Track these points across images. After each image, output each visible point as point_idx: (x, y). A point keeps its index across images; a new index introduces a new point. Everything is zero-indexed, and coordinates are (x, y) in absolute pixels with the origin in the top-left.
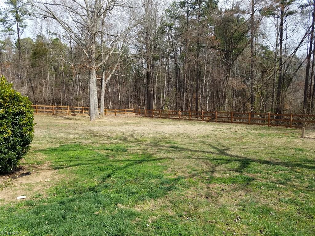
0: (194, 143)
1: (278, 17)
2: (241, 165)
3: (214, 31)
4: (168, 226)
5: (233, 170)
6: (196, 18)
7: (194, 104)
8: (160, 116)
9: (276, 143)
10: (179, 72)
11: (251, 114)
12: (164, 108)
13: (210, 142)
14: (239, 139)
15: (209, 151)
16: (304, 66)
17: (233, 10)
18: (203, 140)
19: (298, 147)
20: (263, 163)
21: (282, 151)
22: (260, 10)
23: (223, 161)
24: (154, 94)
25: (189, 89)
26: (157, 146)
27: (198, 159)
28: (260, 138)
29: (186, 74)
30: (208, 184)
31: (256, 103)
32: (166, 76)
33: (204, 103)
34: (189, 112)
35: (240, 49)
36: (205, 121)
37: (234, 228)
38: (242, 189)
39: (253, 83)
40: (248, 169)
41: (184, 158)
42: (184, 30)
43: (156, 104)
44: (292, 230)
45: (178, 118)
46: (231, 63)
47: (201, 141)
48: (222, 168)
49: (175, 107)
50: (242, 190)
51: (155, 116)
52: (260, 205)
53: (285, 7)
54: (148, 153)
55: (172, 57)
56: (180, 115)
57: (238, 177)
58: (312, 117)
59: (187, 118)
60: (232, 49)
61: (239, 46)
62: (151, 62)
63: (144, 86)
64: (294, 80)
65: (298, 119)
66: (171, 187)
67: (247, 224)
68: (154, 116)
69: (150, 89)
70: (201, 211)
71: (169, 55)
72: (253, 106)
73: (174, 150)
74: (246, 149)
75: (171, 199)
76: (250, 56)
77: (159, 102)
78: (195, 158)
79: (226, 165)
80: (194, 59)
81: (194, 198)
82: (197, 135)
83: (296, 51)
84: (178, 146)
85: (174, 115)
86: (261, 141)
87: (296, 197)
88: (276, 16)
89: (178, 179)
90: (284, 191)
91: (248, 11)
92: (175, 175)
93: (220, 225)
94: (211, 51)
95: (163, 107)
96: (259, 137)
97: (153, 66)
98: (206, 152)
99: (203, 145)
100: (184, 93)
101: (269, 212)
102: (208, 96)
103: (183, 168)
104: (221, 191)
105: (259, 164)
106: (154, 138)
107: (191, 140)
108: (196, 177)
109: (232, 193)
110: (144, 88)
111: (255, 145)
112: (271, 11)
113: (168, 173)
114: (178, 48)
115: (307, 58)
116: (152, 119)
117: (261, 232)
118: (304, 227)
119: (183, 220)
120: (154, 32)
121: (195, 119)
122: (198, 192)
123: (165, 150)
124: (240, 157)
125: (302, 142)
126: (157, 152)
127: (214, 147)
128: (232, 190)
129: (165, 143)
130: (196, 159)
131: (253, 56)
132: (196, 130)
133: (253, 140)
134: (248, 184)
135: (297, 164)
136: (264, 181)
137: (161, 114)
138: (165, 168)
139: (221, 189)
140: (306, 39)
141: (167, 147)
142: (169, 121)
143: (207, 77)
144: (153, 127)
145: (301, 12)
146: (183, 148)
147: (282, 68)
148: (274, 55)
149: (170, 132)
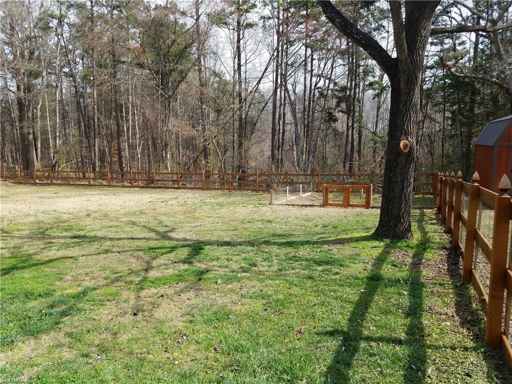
0: (117, 226)
1: (234, 29)
2: (192, 252)
3: (139, 37)
4: (61, 378)
5: (179, 262)
6: (106, 12)
7: (116, 159)
8: (51, 181)
9: (239, 215)
10: (84, 102)
11: (205, 174)
12: (59, 166)
13: (145, 222)
14: (190, 213)
15: (142, 237)
16: (270, 105)
17: (167, 7)
18: (133, 219)
19: (266, 219)
20: (222, 246)
21: (246, 226)
22: (208, 15)
23: (164, 251)
24: (35, 139)
25: (103, 132)
26: (44, 238)
27: (123, 252)
28: (218, 210)
29: (95, 106)
30: (138, 291)
31: (211, 158)
32: (58, 108)
33: (133, 157)
34: (107, 172)
35: (182, 72)
36: (137, 188)
37: (176, 354)
38: (191, 288)
39: (205, 128)
40: (201, 256)
41: (96, 255)
42: (86, 29)
43: (41, 158)
44: (257, 337)
45: (88, 183)
46: (171, 93)
47: (129, 221)
48: (162, 262)
49: (80, 164)
50: (191, 291)
51: (41, 182)
52: (215, 308)
53: (242, 15)
54: (23, 253)
55: (66, 75)
56: (91, 178)
57: (186, 270)
58: (282, 177)
59: (104, 183)
60: (171, 71)
61: (180, 67)
62: (26, 80)
63: (12, 125)
64: (258, 125)
65: (266, 179)
66: (71, 308)
67: (196, 342)
68: (37, 181)
69: (25, 131)
70: (123, 338)
71: (61, 70)
72: (208, 163)
73: (79, 242)
74: (199, 227)
75: (69, 330)
76: (198, 85)
77: (47, 155)
78: (117, 252)
79: (169, 255)
80: (109, 82)
81: (112, 319)
82: (122, 211)
83: (260, 83)
84: (87, 234)
85: (79, 179)
86: (220, 214)
87: (262, 288)
88: (231, 27)
89: (84, 293)
90: (248, 282)
91: (191, 13)
92: (79, 286)
93: (155, 354)
94: (137, 71)
95: (56, 164)
96: (218, 207)
97: (29, 89)
98: (138, 239)
99: (132, 228)
100: (95, 139)
101: (227, 316)
102: (139, 146)
103: (94, 272)
104: (159, 298)
105: (216, 247)
106: (39, 223)
107: (112, 220)
108: (119, 284)
109: (176, 298)
110: (13, 130)
111: (211, 219)
112: (224, 19)
113: (65, 285)
114: (78, 60)
115: (272, 95)
116: (34, 188)
117: (216, 350)
118: (271, 329)
119: (90, 361)
120: (26, 26)
121: (119, 184)
122: (120, 309)
123: (59, 244)
124: (191, 240)
125: (271, 210)
126: (44, 249)
127: (151, 230)
128: (176, 293)
129: (60, 231)
130: (119, 252)
131: (202, 86)
132: (121, 203)
133: (209, 213)
134: (200, 279)
135: (265, 241)
136: (222, 272)
137: (53, 178)
138: (59, 276)
139: (158, 295)
140: (271, 66)
141: (64, 237)
142: (69, 190)
143: (134, 114)
144: (35, 203)
145: (263, 26)
146: (95, 237)
147: (242, 107)
148: (232, 87)
149: (71, 211)
